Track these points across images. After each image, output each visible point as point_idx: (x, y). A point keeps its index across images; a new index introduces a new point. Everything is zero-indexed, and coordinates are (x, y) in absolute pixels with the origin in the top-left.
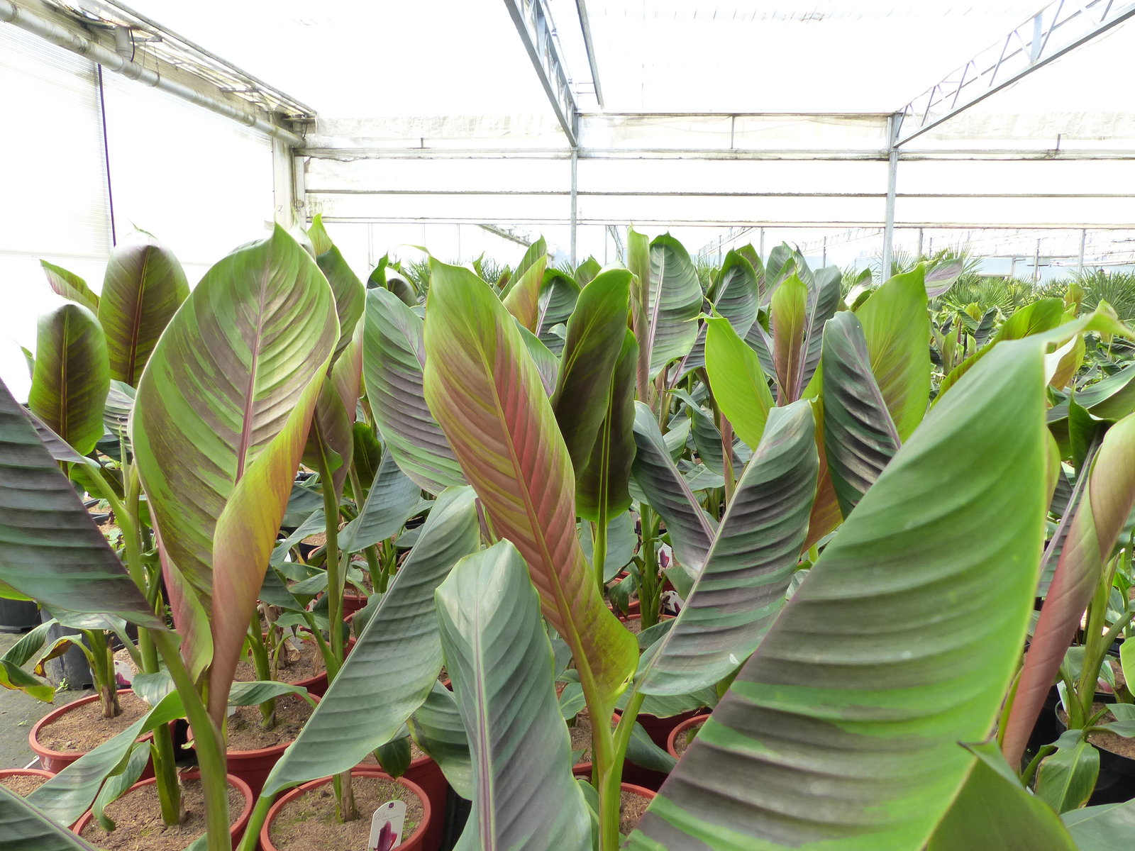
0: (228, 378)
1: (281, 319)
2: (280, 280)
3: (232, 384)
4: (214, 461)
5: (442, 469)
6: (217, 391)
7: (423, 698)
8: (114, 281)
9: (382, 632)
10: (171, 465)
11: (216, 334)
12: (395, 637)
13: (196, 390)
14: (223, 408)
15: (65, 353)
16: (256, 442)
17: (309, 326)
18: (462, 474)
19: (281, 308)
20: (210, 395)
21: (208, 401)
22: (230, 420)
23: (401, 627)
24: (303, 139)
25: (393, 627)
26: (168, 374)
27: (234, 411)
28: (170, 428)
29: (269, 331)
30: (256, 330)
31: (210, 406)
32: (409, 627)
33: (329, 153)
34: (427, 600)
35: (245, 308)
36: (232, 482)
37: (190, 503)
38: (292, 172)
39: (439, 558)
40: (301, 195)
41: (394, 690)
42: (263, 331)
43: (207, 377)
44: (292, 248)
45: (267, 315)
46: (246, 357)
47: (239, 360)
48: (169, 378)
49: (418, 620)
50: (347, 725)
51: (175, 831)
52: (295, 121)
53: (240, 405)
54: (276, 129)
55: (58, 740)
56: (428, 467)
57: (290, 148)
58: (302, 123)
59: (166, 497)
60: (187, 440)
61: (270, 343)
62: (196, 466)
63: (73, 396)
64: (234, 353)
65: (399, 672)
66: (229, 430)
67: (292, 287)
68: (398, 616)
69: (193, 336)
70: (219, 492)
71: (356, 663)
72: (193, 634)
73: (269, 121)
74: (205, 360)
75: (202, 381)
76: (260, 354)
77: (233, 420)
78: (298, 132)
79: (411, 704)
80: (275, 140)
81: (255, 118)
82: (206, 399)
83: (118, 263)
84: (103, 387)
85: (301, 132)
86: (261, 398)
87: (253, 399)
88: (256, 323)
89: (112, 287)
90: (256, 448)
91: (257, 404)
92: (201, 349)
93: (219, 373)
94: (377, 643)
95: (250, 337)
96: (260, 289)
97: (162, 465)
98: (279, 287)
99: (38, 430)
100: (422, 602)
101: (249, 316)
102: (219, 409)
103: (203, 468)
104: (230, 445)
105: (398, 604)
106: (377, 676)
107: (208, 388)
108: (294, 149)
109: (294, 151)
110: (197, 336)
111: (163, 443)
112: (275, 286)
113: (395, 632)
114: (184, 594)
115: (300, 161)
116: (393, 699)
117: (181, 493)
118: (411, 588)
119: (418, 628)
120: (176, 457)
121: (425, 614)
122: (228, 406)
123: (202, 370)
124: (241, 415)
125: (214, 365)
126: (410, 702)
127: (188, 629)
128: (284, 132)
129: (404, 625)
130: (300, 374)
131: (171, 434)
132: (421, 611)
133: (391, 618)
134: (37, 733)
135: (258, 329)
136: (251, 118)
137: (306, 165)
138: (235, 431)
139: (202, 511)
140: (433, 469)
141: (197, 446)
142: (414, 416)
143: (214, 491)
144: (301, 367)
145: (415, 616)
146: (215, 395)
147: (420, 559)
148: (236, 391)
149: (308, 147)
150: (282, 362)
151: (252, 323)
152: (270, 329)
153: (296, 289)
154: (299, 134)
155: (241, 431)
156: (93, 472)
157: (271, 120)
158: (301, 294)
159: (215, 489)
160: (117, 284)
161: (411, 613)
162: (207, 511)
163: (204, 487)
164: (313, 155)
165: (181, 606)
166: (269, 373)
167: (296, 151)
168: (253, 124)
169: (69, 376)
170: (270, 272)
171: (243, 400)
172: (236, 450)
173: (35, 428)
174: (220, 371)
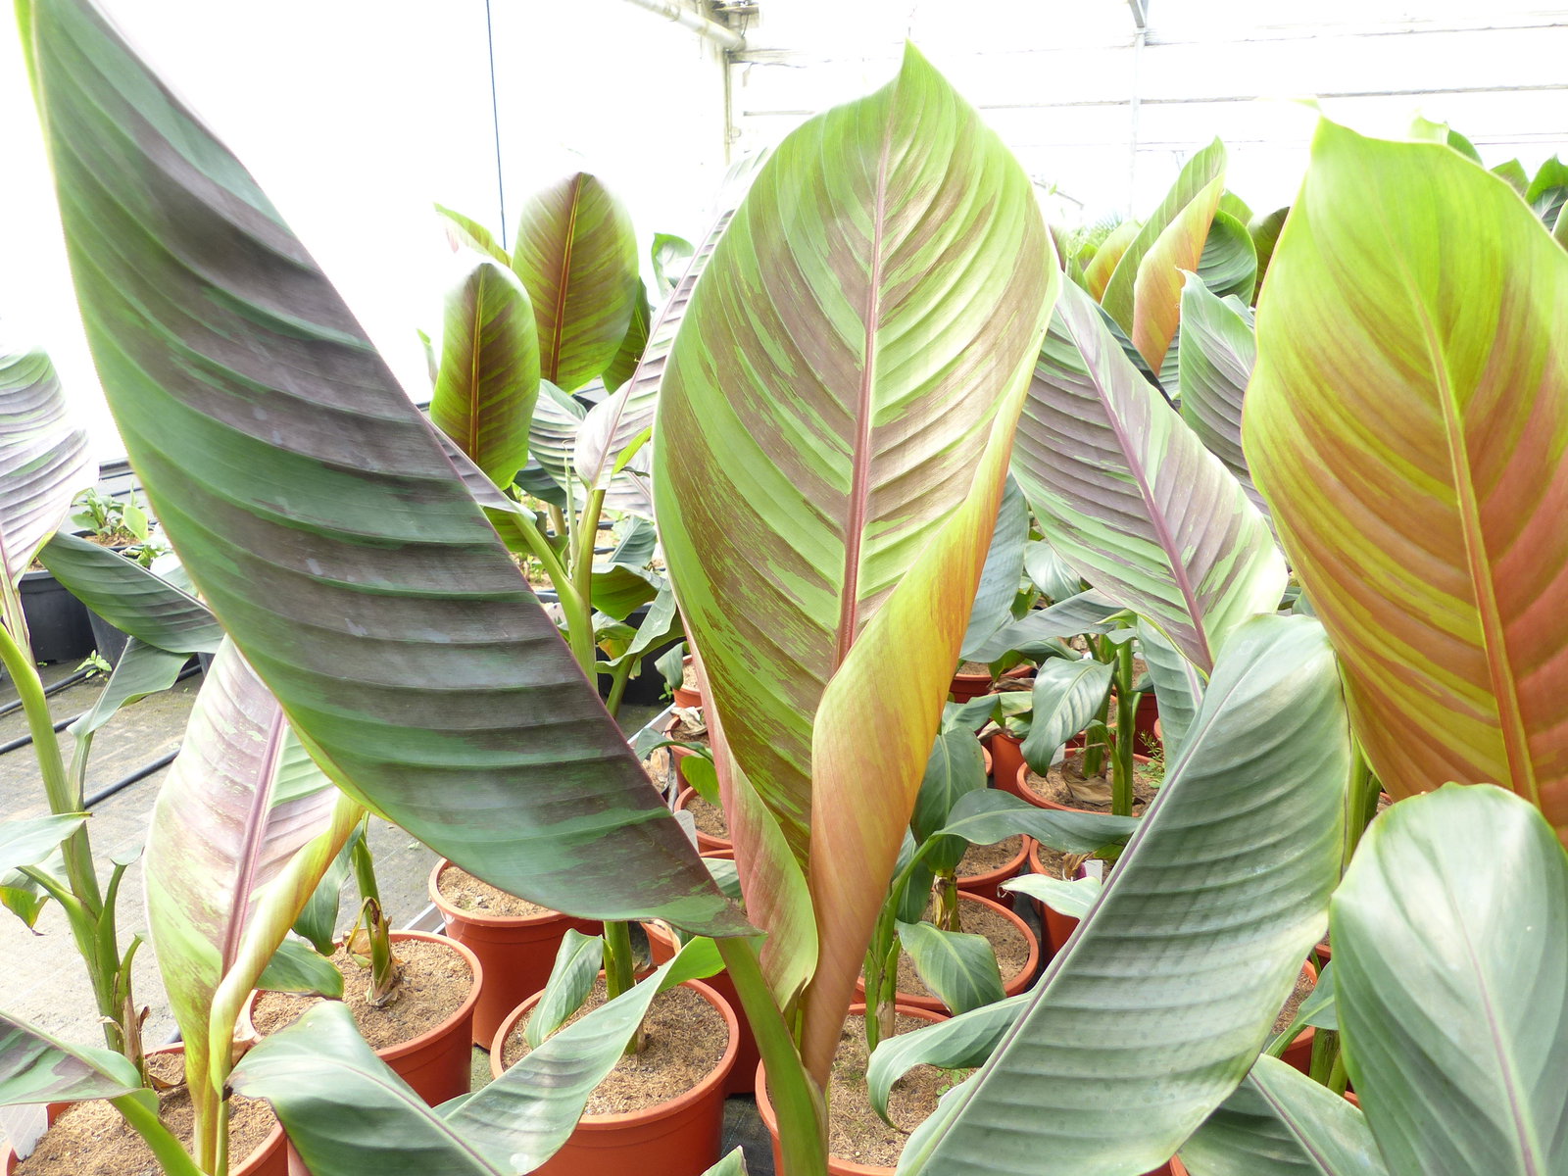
0: (819, 377)
1: (919, 253)
2: (914, 167)
3: (829, 391)
4: (798, 549)
5: (1132, 559)
6: (799, 403)
7: (1231, 1078)
8: (532, 226)
9: (1132, 920)
10: (720, 558)
11: (793, 285)
12: (1160, 932)
13: (759, 400)
14: (812, 441)
15: (478, 338)
16: (881, 514)
17: (977, 265)
18: (1168, 569)
19: (917, 228)
20: (785, 412)
21: (783, 426)
22: (826, 465)
23: (1171, 910)
24: (742, 37)
25: (1154, 909)
26: (707, 369)
27: (834, 447)
28: (715, 480)
29: (896, 278)
30: (870, 276)
31: (786, 436)
32: (1186, 914)
33: (776, 57)
34: (1224, 860)
35: (844, 229)
36: (836, 596)
37: (757, 636)
38: (726, 85)
39: (1252, 771)
40: (738, 120)
41: (1161, 1048)
42: (884, 279)
43: (778, 374)
44: (941, 97)
45: (891, 243)
46: (850, 330)
47: (839, 339)
48: (708, 378)
49: (1204, 903)
50: (1062, 1106)
51: (631, 1065)
52: (731, 12)
53: (847, 435)
54: (708, 24)
55: (466, 892)
56: (1107, 554)
57: (724, 52)
58: (741, 14)
59: (715, 625)
60: (747, 505)
61: (900, 302)
62: (764, 559)
63: (487, 404)
64: (828, 323)
65: (1170, 1010)
66: (827, 487)
67: (940, 182)
68: (1163, 888)
69: (751, 288)
70: (812, 616)
71: (1078, 978)
72: (780, 918)
73: (697, 12)
74: (774, 338)
75: (770, 382)
76: (880, 327)
77: (833, 465)
78: (736, 27)
79: (1206, 1088)
80: (705, 40)
81: (679, 9)
82: (779, 422)
83: (537, 199)
84: (530, 390)
85: (740, 27)
86: (886, 420)
87: (871, 422)
88: (870, 259)
89: (530, 238)
90: (882, 526)
91: (880, 433)
92: (766, 315)
93: (801, 365)
94: (1120, 942)
95: (858, 292)
96: (874, 186)
97: (704, 559)
98: (913, 182)
99: (451, 457)
100: (1215, 863)
101: (855, 246)
102: (804, 442)
103: (779, 564)
104: (829, 517)
105: (1161, 863)
106: (1122, 1013)
107: (783, 399)
108: (730, 52)
109: (729, 56)
110: (757, 289)
111: (705, 512)
112: (905, 180)
113: (1157, 921)
114: (764, 837)
115: (737, 69)
116: (1161, 1068)
117: (740, 616)
118: (1191, 830)
119: (1205, 917)
120: (727, 541)
121: (1221, 889)
122: (821, 436)
123: (769, 359)
124: (848, 455)
125: (791, 349)
126: (1204, 1082)
127: (771, 907)
128: (717, 28)
129: (1177, 908)
130: (967, 366)
131: (717, 494)
132: (1211, 882)
133: (1149, 891)
134: (439, 879)
135: (874, 272)
136: (674, 10)
137: (745, 74)
138: (837, 488)
139: (779, 653)
140: (1116, 558)
141: (766, 518)
142: (1077, 457)
143: (802, 613)
144: (967, 353)
145: (1199, 893)
146: (795, 411)
147: (1207, 771)
148: (837, 406)
149: (748, 49)
150: (924, 344)
151: (861, 261)
152: (897, 273)
153: (948, 187)
154: (737, 29)
155: (849, 490)
156: (528, 527)
157: (700, 11)
158: (960, 196)
159: (803, 608)
160: (536, 232)
161: (1191, 886)
162: (788, 652)
163: (781, 604)
164: (755, 60)
165: (758, 861)
166: (899, 368)
167: (731, 56)
168: (676, 18)
169: (482, 372)
170: (894, 151)
171: (850, 425)
172: (841, 528)
173: (448, 454)
174: (804, 362)
